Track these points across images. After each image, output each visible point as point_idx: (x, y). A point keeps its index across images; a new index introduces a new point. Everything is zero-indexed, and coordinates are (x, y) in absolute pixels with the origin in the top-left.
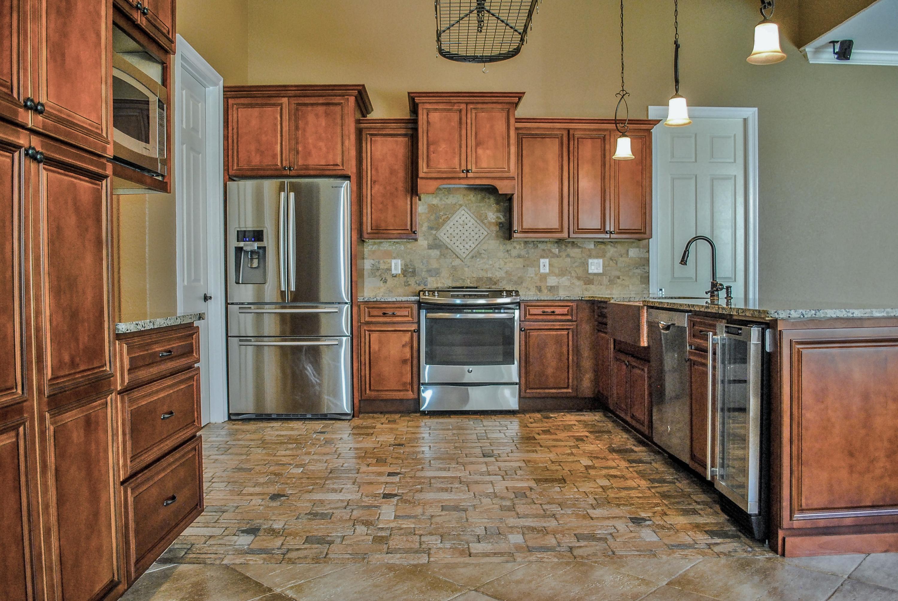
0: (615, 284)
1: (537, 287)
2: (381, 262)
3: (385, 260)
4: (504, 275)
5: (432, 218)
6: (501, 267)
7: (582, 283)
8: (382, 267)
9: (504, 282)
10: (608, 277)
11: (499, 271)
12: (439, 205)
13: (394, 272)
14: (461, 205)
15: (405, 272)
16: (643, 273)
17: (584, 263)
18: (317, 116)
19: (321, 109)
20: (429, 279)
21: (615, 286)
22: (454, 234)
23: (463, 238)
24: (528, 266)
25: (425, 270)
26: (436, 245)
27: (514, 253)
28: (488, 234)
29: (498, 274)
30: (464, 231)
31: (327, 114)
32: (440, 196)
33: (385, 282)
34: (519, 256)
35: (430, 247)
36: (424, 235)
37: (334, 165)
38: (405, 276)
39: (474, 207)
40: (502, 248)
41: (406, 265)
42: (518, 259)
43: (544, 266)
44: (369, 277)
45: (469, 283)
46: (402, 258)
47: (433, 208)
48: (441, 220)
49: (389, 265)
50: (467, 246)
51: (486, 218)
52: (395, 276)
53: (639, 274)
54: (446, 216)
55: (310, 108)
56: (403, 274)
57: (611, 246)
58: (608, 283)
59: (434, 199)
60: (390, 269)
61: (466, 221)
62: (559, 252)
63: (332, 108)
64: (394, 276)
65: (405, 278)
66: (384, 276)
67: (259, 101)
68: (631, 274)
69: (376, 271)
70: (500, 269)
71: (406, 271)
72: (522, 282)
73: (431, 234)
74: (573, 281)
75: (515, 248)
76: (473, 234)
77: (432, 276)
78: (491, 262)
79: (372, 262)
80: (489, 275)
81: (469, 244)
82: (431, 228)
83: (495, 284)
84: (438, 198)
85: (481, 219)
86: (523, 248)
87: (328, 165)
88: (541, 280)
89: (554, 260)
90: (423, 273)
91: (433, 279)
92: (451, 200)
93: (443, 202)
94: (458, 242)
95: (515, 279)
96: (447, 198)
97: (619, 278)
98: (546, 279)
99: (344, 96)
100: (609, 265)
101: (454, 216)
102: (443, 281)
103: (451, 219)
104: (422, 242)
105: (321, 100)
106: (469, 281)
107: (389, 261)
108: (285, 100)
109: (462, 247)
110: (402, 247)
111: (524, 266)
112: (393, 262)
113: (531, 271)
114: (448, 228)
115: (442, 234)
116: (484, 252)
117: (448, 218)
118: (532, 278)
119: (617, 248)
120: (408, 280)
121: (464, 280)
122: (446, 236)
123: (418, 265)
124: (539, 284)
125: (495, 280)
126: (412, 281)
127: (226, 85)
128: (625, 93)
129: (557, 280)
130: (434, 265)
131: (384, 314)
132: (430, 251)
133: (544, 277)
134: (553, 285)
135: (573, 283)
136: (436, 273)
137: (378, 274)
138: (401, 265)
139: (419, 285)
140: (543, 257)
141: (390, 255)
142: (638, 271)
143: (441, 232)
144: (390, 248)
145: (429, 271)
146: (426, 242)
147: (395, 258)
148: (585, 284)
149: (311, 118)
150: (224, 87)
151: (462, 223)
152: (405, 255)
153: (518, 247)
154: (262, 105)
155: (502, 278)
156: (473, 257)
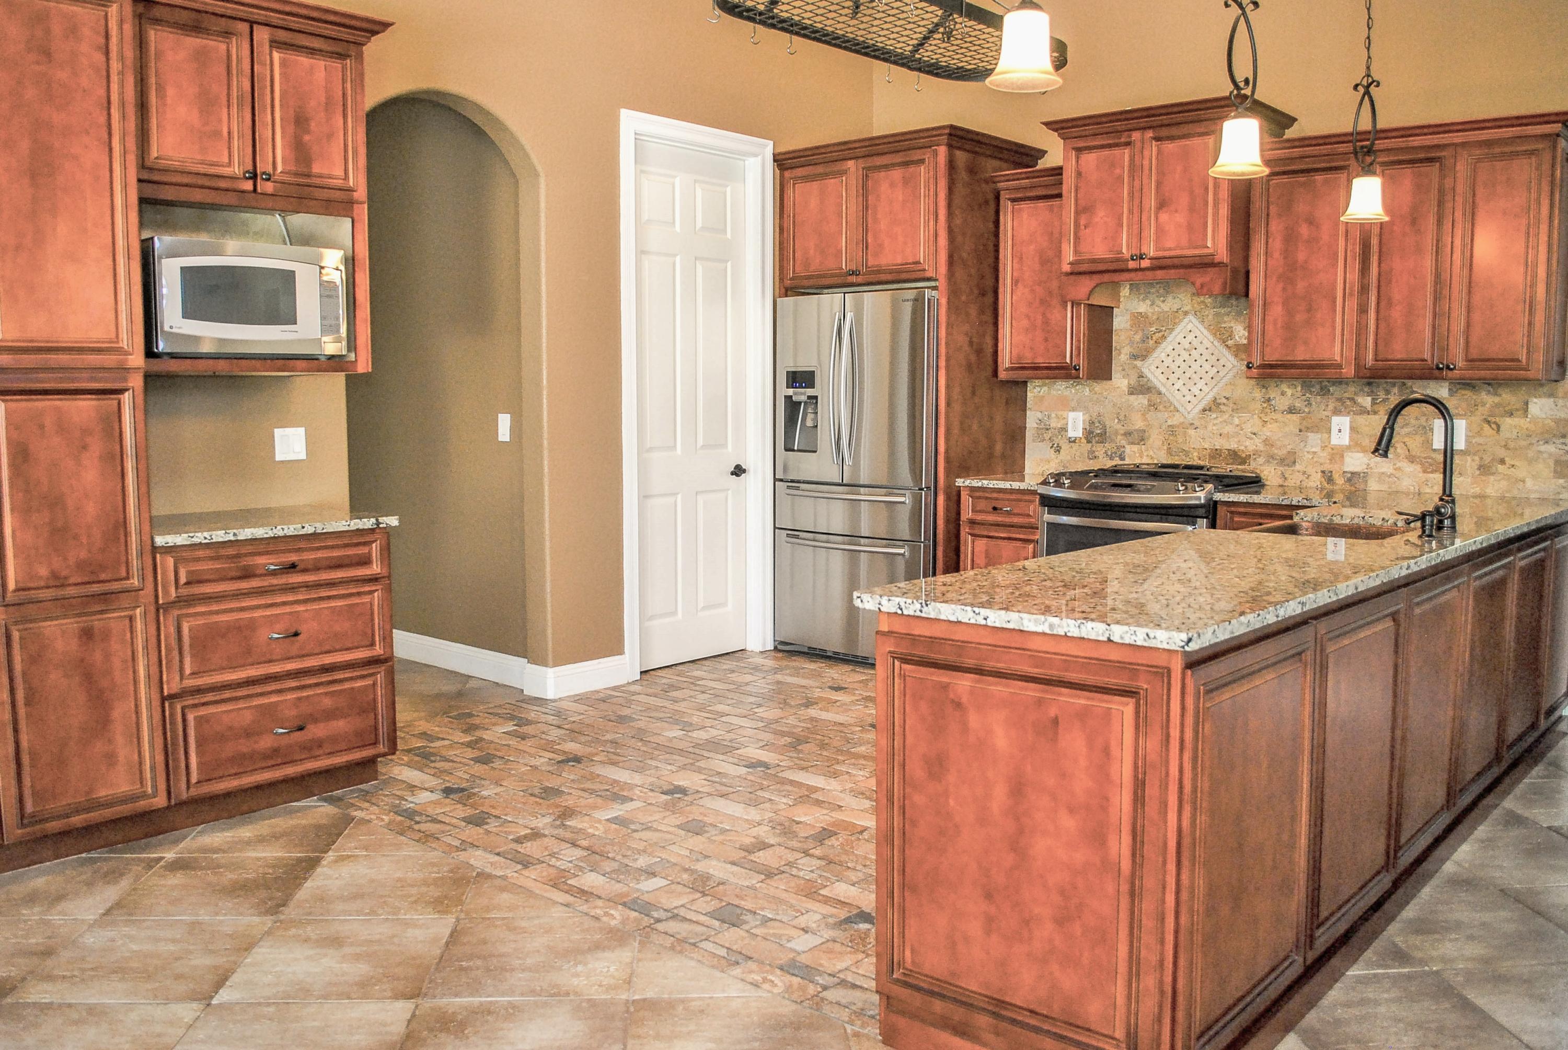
0: (1493, 474)
1: (1323, 472)
2: (1053, 415)
3: (1060, 413)
4: (1261, 447)
5: (1138, 338)
6: (1255, 431)
7: (1418, 468)
8: (1053, 425)
9: (1261, 460)
10: (1477, 458)
11: (1251, 439)
12: (1150, 315)
13: (1071, 434)
14: (1186, 313)
15: (1089, 435)
16: (1562, 452)
17: (1425, 427)
18: (892, 185)
19: (897, 174)
20: (1129, 449)
21: (1492, 478)
22: (1174, 367)
23: (1187, 375)
24: (1308, 429)
25: (1122, 432)
26: (1142, 387)
27: (1282, 402)
28: (1234, 366)
29: (1249, 445)
30: (1190, 361)
31: (906, 181)
32: (1151, 297)
33: (1058, 451)
34: (1291, 410)
35: (1132, 391)
36: (1124, 370)
37: (914, 263)
38: (1089, 442)
39: (1210, 317)
40: (1258, 394)
41: (1092, 423)
42: (1289, 416)
43: (1340, 431)
44: (1034, 441)
45: (1196, 458)
46: (1086, 409)
47: (1139, 320)
48: (1151, 342)
49: (1064, 422)
50: (1195, 390)
51: (1231, 336)
52: (1074, 442)
53: (1550, 454)
54: (1160, 334)
55: (883, 174)
56: (1086, 438)
57: (1489, 392)
58: (1478, 472)
59: (1141, 303)
60: (1064, 429)
61: (1196, 343)
62: (1374, 403)
63: (912, 169)
64: (1072, 441)
65: (1090, 445)
66: (1056, 441)
67: (820, 169)
68: (1531, 454)
69: (1044, 431)
70: (1254, 434)
71: (1091, 432)
72: (1294, 462)
73: (1135, 367)
74: (1399, 464)
75: (1283, 394)
76: (1207, 366)
77: (1133, 443)
78: (1236, 421)
79: (1039, 415)
80: (1233, 446)
81: (1199, 386)
82: (1134, 357)
83: (1243, 461)
84: (1148, 302)
85: (1223, 336)
86: (1299, 394)
87: (907, 264)
88: (1332, 459)
89: (1361, 420)
90: (1119, 437)
91: (1135, 448)
92: (1170, 304)
93: (1157, 309)
94: (1181, 382)
95: (1282, 453)
96: (1164, 301)
97: (1502, 462)
98: (1342, 456)
99: (930, 147)
100: (1479, 433)
101: (1174, 333)
102: (1151, 453)
103: (1169, 339)
104: (1120, 382)
105: (898, 158)
106: (1195, 454)
107: (1064, 414)
108: (851, 163)
109: (1186, 392)
110: (1085, 390)
111: (1300, 431)
112: (1072, 415)
113: (1314, 440)
114: (1163, 355)
115: (1153, 368)
116: (1224, 401)
117: (1164, 337)
118: (1315, 453)
119: (1500, 395)
120: (1094, 449)
121: (1187, 453)
122: (1160, 371)
123: (1113, 424)
124: (1327, 467)
125: (1244, 455)
126: (1100, 450)
127: (778, 151)
128: (1370, 80)
129: (1365, 460)
130: (1138, 423)
131: (995, 509)
132: (1132, 398)
133: (1338, 454)
134: (1356, 470)
135: (1399, 469)
136: (1140, 438)
137: (1047, 436)
138: (1084, 424)
139: (1111, 458)
140: (1337, 412)
141: (1065, 404)
142: (1551, 448)
143: (1150, 365)
144: (1067, 393)
145: (1128, 434)
146: (1125, 382)
147: (1074, 410)
148: (1425, 472)
149: (884, 187)
150: (774, 155)
151: (1187, 346)
152: (1090, 404)
153: (1289, 392)
154: (825, 176)
155: (1257, 453)
156: (1204, 410)
